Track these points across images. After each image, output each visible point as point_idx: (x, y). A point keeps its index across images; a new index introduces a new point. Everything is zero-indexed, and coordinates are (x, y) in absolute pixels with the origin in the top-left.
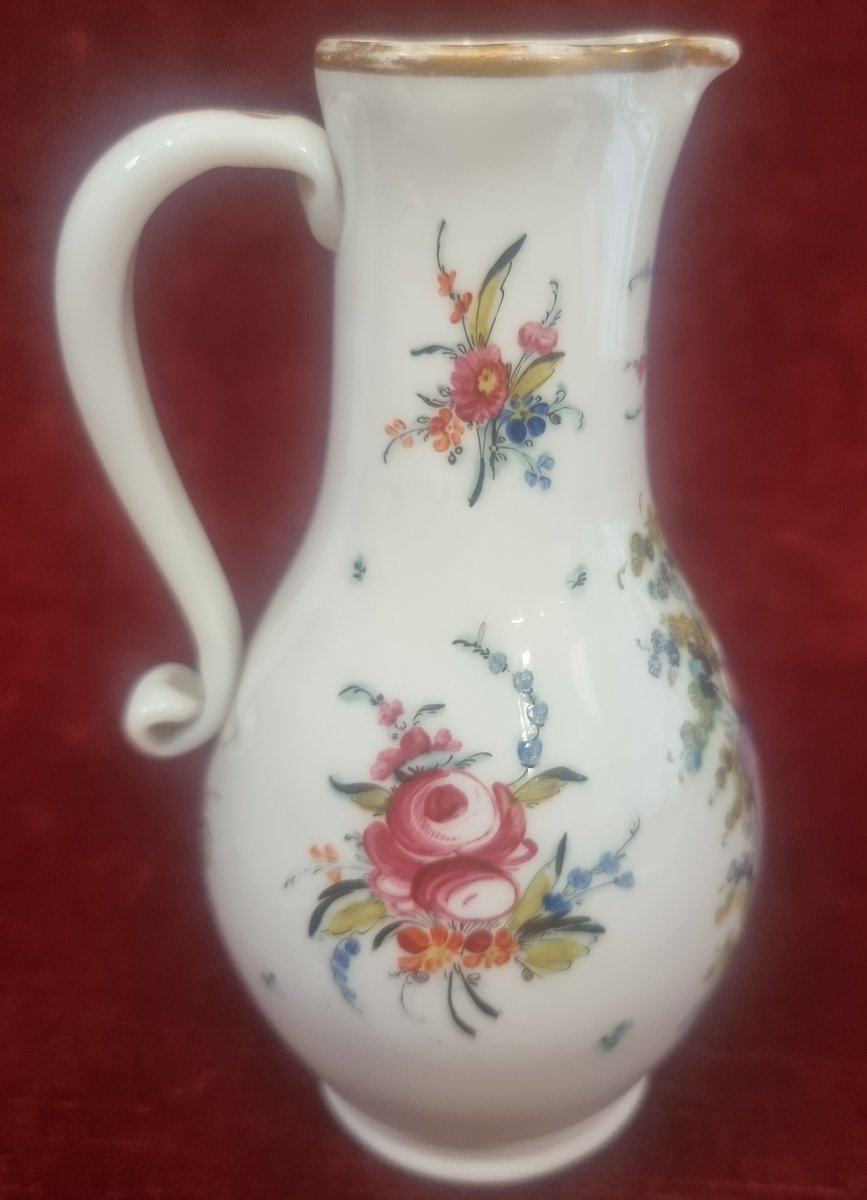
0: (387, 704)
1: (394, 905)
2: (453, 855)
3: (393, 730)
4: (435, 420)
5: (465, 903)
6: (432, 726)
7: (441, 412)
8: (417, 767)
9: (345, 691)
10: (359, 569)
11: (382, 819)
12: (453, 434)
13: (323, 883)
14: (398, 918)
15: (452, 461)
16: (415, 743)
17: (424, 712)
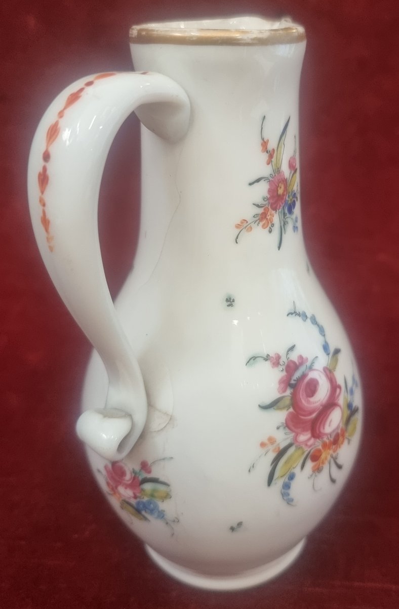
0: (272, 357)
1: (306, 445)
2: (321, 407)
3: (281, 368)
4: (262, 214)
5: (329, 426)
6: (294, 357)
7: (264, 210)
8: (297, 378)
9: (248, 362)
10: (230, 302)
11: (291, 410)
12: (270, 218)
13: (272, 455)
14: (309, 450)
15: (270, 232)
16: (291, 368)
17: (289, 352)
